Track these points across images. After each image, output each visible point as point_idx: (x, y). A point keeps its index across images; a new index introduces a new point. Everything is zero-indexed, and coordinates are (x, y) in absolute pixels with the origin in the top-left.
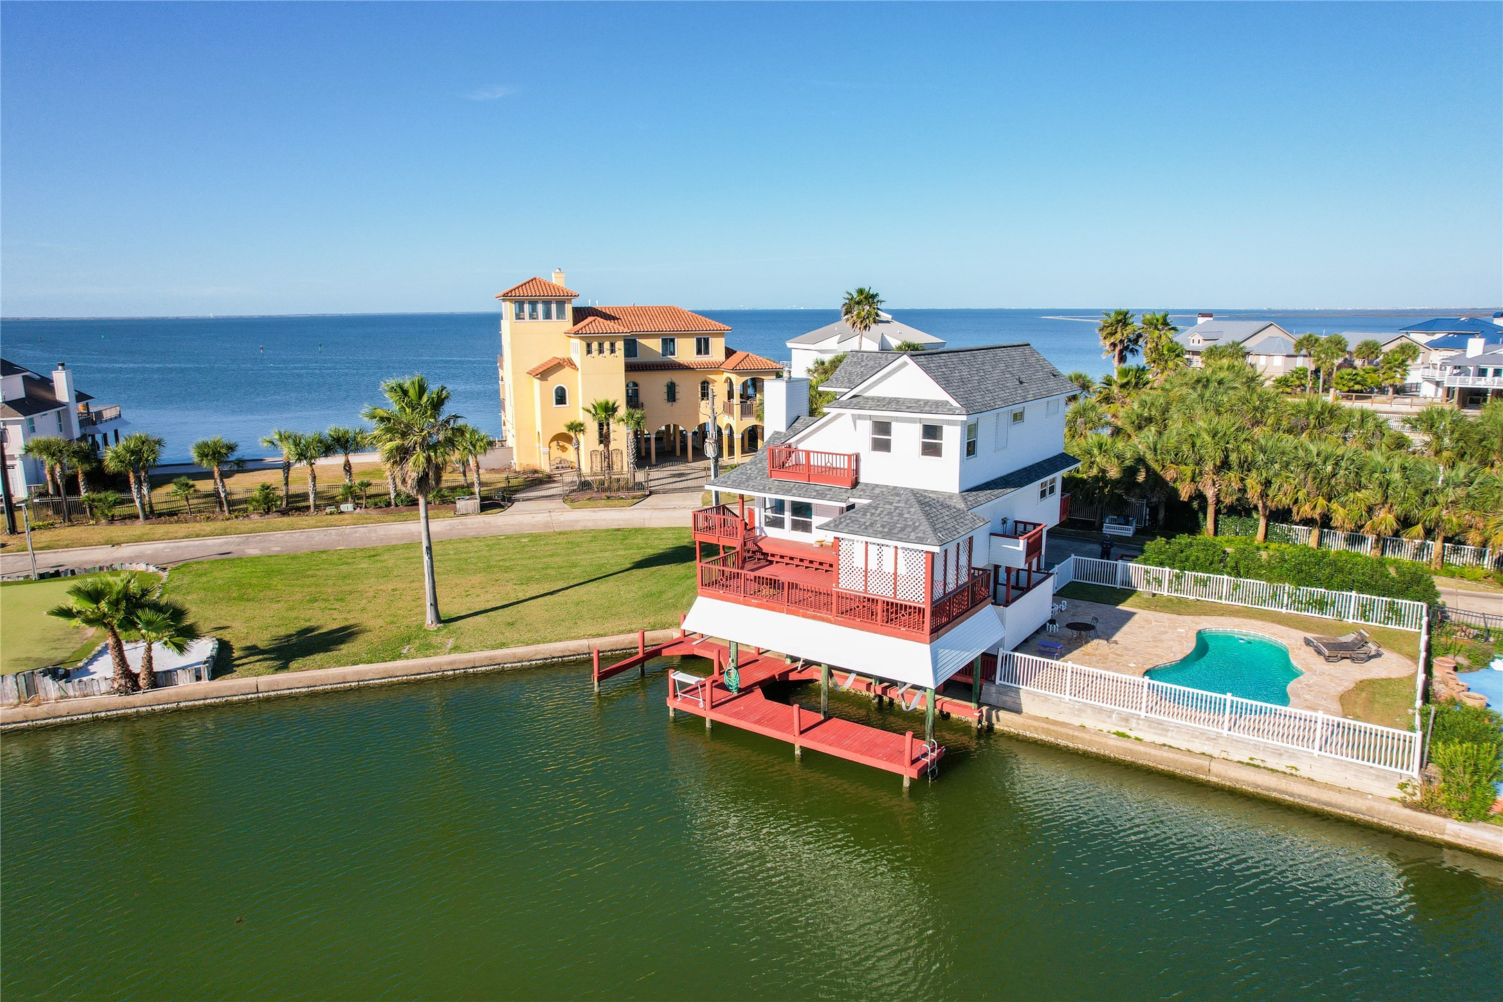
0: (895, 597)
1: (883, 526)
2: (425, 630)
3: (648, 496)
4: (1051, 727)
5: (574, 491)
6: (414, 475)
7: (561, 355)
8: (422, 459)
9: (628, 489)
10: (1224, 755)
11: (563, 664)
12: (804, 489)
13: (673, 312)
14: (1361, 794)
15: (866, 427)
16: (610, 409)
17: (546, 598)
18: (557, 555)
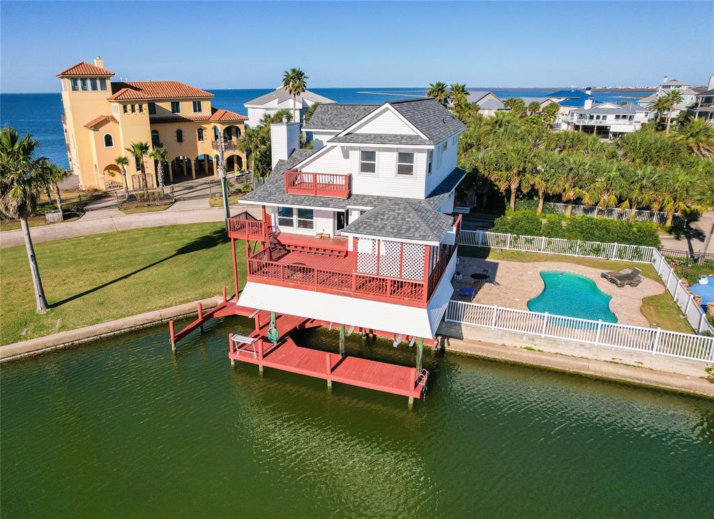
0: (401, 278)
1: (393, 228)
2: (37, 315)
3: (174, 203)
4: (484, 347)
5: (124, 202)
6: (15, 203)
7: (106, 114)
8: (19, 192)
9: (161, 199)
10: (596, 357)
11: (146, 329)
12: (313, 200)
13: (177, 85)
14: (684, 377)
15: (356, 156)
16: (144, 148)
17: (122, 281)
18: (124, 248)
